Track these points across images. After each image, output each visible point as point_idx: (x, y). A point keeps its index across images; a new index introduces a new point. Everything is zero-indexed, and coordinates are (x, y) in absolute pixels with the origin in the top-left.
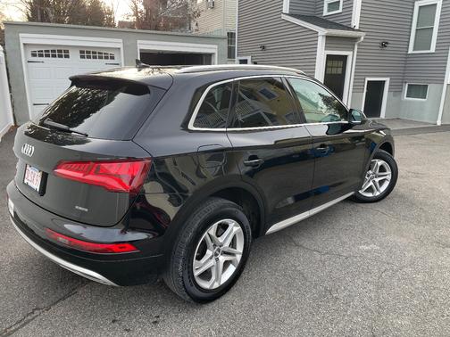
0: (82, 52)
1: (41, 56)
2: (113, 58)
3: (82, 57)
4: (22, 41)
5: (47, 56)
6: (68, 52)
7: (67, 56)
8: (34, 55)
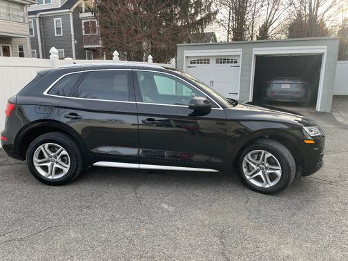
0: (217, 60)
1: (195, 63)
2: (236, 62)
3: (217, 63)
4: (185, 55)
5: (198, 63)
6: (209, 60)
7: (209, 63)
8: (191, 63)
